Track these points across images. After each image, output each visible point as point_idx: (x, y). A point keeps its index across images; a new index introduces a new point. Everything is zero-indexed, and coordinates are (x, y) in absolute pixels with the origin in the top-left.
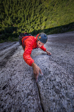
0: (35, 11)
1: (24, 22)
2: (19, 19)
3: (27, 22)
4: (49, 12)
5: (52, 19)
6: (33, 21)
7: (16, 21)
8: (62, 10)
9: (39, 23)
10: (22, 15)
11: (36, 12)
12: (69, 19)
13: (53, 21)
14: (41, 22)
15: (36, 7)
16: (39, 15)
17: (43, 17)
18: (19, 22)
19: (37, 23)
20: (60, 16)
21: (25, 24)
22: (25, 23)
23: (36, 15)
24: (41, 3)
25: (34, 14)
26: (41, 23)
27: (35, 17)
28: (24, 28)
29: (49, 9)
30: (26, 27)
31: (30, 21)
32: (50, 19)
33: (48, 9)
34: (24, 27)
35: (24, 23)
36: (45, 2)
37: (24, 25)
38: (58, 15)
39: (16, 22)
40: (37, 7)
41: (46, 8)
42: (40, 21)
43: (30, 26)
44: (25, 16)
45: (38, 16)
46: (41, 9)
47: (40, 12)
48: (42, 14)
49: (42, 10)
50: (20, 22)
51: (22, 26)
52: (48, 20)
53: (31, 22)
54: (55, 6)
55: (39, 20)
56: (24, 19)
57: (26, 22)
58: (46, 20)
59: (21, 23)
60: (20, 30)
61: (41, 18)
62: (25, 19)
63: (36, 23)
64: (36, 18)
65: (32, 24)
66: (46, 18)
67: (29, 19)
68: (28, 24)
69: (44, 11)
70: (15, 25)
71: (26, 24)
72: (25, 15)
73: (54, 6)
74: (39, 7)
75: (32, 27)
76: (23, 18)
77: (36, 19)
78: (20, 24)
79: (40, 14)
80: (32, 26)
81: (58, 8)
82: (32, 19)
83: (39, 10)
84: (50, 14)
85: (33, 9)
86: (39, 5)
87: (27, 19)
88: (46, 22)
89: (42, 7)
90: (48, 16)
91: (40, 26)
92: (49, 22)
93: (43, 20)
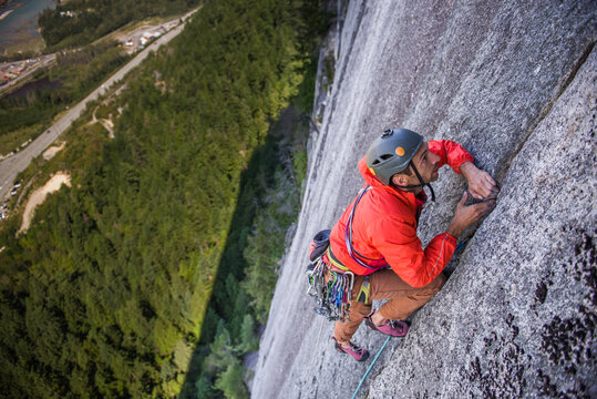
0: (33, 363)
4: (107, 271)
5: (171, 267)
8: (151, 191)
9: (138, 375)
11: (47, 359)
13: (183, 272)
14: (142, 349)
15: (22, 342)
16: (87, 344)
17: (116, 327)
19: (133, 388)
20: (177, 215)
23: (71, 366)
24: (24, 294)
25: (49, 380)
26: (150, 358)
29: (95, 264)
32: (160, 280)
33: (88, 267)
36: (34, 270)
38: (165, 228)
40: (22, 333)
41: (76, 276)
42: (132, 354)
45: (82, 360)
46: (59, 313)
47: (65, 328)
48: (95, 319)
49: (68, 308)
52: (154, 299)
54: (98, 223)
55: (117, 361)
58: (148, 312)
61: (109, 341)
64: (92, 382)
66: (133, 303)
69: (87, 299)
73: (94, 226)
74: (35, 315)
77: (99, 380)
79: (82, 337)
81: (123, 207)
83: (52, 328)
84: (130, 269)
85: (18, 371)
86: (22, 311)
88: (160, 313)
89: (49, 305)
90: (134, 287)
91: (163, 375)
92: (175, 297)
93: (136, 329)
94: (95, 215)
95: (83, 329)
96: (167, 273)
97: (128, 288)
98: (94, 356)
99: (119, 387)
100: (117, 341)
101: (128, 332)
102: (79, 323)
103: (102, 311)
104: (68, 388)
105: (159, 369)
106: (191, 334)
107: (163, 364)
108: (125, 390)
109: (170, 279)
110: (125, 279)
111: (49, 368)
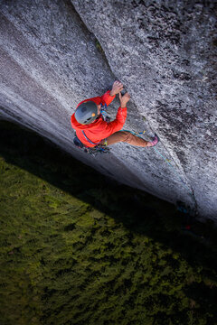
0: (82, 288)
1: (147, 284)
2: (156, 309)
3: (138, 275)
4: (44, 245)
5: (50, 212)
6: (113, 260)
7: (169, 311)
8: (4, 214)
9: (100, 237)
10: (135, 311)
11: (82, 280)
12: (7, 172)
13: (55, 206)
14: (89, 234)
15: (70, 292)
16: (79, 260)
17: (74, 245)
18: (163, 299)
19: (106, 241)
20: (22, 203)
21: (147, 275)
22: (145, 281)
23: (88, 269)
24: (46, 289)
25: (92, 281)
26: (94, 231)
27: (96, 267)
28: (163, 263)
29: (38, 251)
30: (152, 264)
31: (123, 271)
32: (56, 219)
33: (40, 255)
34: (162, 269)
35: (149, 279)
36: (34, 283)
37: (153, 274)
38: (28, 210)
39: (175, 308)
40: (65, 292)
41: (43, 262)
42: (90, 239)
43: (134, 254)
44: (126, 297)
45: (86, 264)
46: (60, 272)
47: (68, 271)
48: (68, 254)
49: (58, 268)
50: (160, 296)
51: (165, 277)
52: (65, 223)
53: (124, 263)
54: (16, 246)
55: (92, 247)
56: (136, 293)
57: (141, 279)
58: (71, 227)
59: (159, 290)
60: (182, 269)
61: (81, 249)
62: (134, 289)
63: (110, 246)
64: (98, 260)
65: (122, 253)
66: (65, 235)
67: (120, 279)
68: (137, 267)
69: (56, 258)
70: (189, 302)
71: (145, 271)
72: (127, 302)
73: (17, 249)
74: (59, 285)
75: (130, 244)
76: (139, 300)
77: (98, 256)
78: (168, 289)
79: (75, 262)
80: (129, 249)
81: (9, 232)
82: (111, 272)
83: (67, 277)
84: (46, 233)
85: (84, 295)
86: (54, 291)
87: (128, 283)
88: (74, 221)
89: (54, 277)
90: (56, 233)
91: (103, 225)
92: (67, 212)
93: (78, 235)
94: (11, 247)
95: (71, 261)
96: (53, 214)
97: (56, 236)
98: (86, 257)
99: (104, 247)
100: (81, 245)
101: (79, 239)
102: (68, 263)
103: (64, 251)
104: (98, 272)
105: (100, 227)
106: (88, 208)
107: (98, 224)
108: (106, 245)
109: (56, 214)
110: (51, 237)
111: (86, 280)
